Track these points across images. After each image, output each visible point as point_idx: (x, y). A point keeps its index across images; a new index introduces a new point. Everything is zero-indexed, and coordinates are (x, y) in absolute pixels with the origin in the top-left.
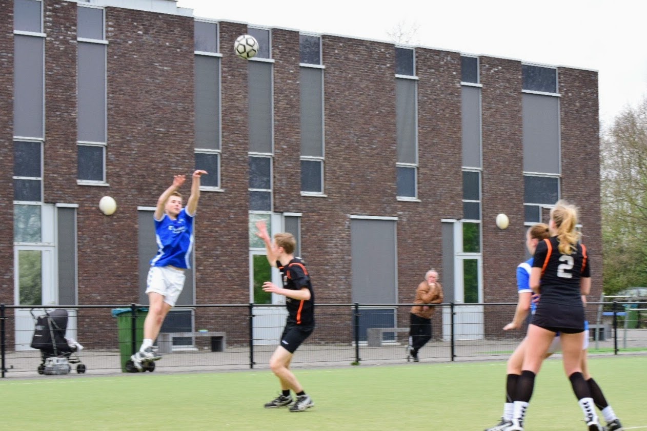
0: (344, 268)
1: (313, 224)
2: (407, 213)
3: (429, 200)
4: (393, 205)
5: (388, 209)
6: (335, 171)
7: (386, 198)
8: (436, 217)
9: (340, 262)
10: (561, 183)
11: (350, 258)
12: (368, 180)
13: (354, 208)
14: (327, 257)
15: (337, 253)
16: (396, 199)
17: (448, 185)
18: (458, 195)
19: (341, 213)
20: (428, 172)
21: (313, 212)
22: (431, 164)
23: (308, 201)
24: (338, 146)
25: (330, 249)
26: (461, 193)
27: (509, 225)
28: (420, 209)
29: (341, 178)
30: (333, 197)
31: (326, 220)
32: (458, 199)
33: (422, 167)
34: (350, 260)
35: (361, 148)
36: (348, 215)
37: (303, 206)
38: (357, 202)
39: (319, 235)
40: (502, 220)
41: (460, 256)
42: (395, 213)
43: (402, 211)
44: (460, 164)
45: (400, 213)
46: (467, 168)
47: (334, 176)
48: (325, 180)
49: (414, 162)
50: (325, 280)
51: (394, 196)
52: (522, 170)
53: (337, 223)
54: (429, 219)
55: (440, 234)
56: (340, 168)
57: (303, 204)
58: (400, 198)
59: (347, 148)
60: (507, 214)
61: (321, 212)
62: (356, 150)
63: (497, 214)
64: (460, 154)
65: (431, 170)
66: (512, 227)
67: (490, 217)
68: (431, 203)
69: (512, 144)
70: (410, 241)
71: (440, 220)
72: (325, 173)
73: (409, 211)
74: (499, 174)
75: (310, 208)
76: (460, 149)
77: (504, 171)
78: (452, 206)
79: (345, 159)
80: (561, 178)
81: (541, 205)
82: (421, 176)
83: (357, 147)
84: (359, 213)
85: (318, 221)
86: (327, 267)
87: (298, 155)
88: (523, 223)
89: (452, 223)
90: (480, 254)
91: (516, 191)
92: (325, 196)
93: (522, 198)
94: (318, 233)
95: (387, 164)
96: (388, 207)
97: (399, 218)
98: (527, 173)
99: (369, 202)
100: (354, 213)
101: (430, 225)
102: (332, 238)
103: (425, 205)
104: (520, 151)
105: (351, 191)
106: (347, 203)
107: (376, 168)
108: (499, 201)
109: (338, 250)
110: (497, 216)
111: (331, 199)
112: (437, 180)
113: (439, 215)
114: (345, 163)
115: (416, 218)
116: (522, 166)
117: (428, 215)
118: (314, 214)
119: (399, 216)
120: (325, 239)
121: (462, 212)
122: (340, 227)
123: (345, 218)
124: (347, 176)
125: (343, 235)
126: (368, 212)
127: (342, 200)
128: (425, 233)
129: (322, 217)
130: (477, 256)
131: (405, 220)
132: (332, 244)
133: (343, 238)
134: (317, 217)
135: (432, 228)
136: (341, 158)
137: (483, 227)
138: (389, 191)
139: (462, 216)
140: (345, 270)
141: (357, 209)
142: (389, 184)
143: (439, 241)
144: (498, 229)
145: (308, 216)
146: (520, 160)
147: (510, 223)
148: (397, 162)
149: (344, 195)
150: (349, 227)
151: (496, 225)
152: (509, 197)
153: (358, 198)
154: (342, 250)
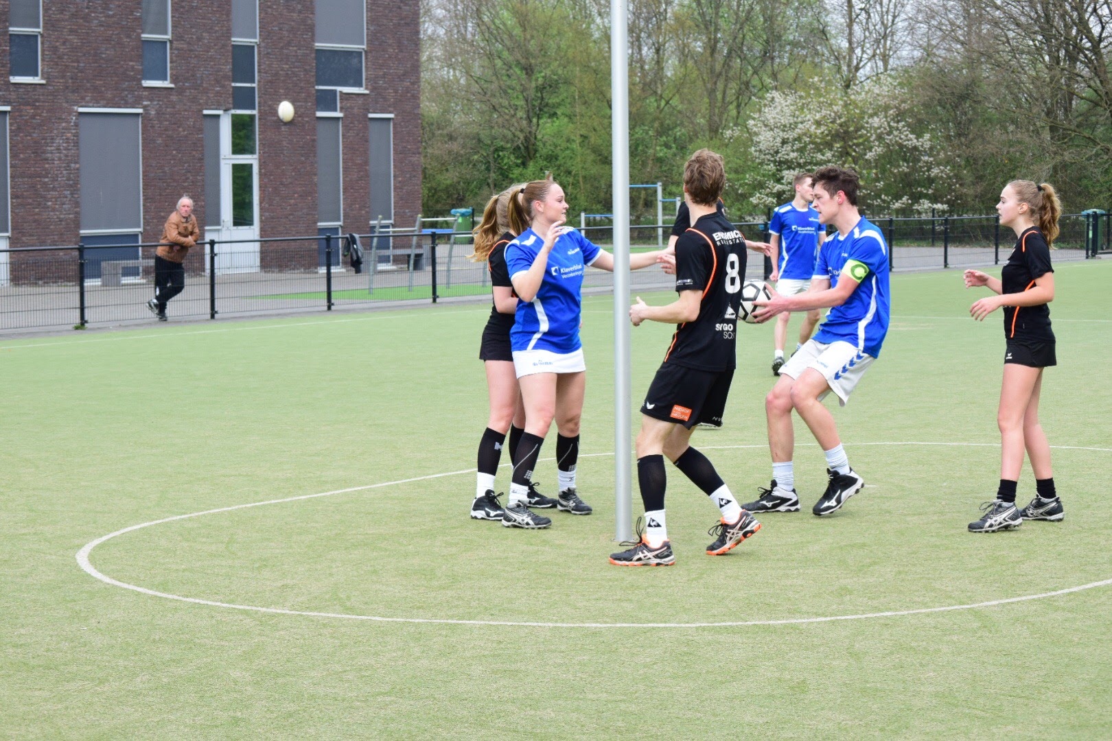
0: (69, 179)
1: (26, 121)
2: (155, 103)
3: (186, 84)
4: (136, 93)
5: (130, 99)
6: (56, 47)
7: (127, 83)
8: (194, 108)
9: (64, 172)
10: (366, 58)
11: (77, 166)
12: (103, 59)
13: (83, 98)
14: (47, 166)
15: (60, 159)
16: (141, 84)
17: (212, 63)
18: (225, 77)
19: (65, 105)
20: (185, 46)
21: (27, 104)
22: (190, 36)
23: (21, 90)
24: (62, 13)
25: (49, 155)
26: (230, 74)
27: (294, 117)
28: (174, 98)
29: (66, 57)
30: (54, 84)
31: (45, 115)
32: (226, 83)
33: (177, 40)
34: (78, 169)
35: (93, 15)
36: (76, 108)
37: (13, 96)
38: (87, 90)
39: (35, 135)
40: (286, 110)
41: (228, 159)
42: (139, 104)
43: (150, 100)
44: (228, 34)
45: (145, 103)
46: (238, 40)
47: (55, 54)
48: (43, 60)
49: (166, 33)
50: (44, 197)
51: (139, 80)
52: (314, 41)
53: (59, 119)
54: (185, 110)
55: (200, 130)
56: (64, 43)
57: (12, 93)
58: (147, 83)
59: (74, 16)
60: (293, 102)
61: (37, 104)
62: (86, 18)
63: (280, 102)
64: (228, 20)
65: (189, 43)
66: (300, 119)
67: (269, 106)
68: (189, 89)
69: (299, 7)
70: (159, 141)
71: (202, 111)
72: (43, 51)
73: (159, 101)
74: (282, 48)
75: (23, 99)
76: (228, 13)
77: (289, 44)
78: (218, 92)
79: (71, 31)
80: (366, 52)
81: (339, 89)
82: (176, 52)
83: (88, 14)
84: (91, 104)
85: (33, 117)
86: (46, 180)
87: (7, 27)
88: (315, 114)
89: (218, 116)
90: (256, 156)
91: (305, 70)
92: (43, 82)
93: (313, 80)
94: (34, 133)
95: (129, 36)
96: (129, 96)
97: (144, 110)
98: (319, 45)
99: (103, 89)
100: (83, 104)
101: (188, 119)
102: (52, 139)
103: (179, 91)
104: (311, 16)
105: (79, 74)
106: (73, 92)
107: (113, 43)
108: (281, 85)
109: (62, 155)
110: (278, 105)
111: (50, 85)
112: (196, 57)
113: (200, 104)
114: (71, 37)
115: (168, 110)
116: (313, 35)
117: (185, 105)
118: (29, 107)
119: (145, 107)
120: (43, 141)
121: (230, 100)
122: (64, 124)
123: (70, 112)
124: (73, 54)
125: (69, 135)
126: (103, 102)
127: (67, 88)
128: (181, 129)
129: (39, 112)
130: (251, 159)
131: (153, 113)
132: (52, 148)
133: (67, 139)
134: (32, 111)
135: (191, 122)
136: (65, 30)
137: (260, 119)
138: (132, 73)
139: (231, 106)
140: (71, 182)
141: (88, 98)
142: (131, 63)
143: (201, 140)
144: (280, 122)
145: (21, 111)
146: (311, 29)
147: (295, 113)
148: (143, 33)
149: (70, 81)
150: (76, 125)
151: (278, 117)
152: (295, 79)
153: (88, 85)
154: (67, 156)
